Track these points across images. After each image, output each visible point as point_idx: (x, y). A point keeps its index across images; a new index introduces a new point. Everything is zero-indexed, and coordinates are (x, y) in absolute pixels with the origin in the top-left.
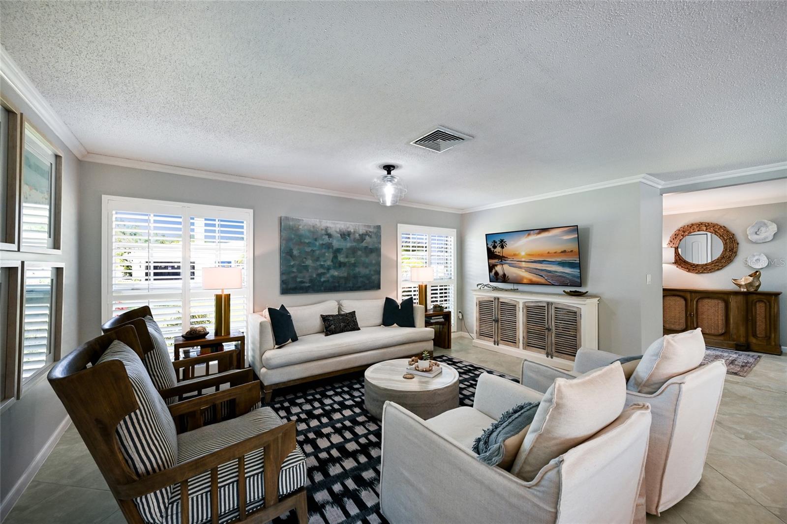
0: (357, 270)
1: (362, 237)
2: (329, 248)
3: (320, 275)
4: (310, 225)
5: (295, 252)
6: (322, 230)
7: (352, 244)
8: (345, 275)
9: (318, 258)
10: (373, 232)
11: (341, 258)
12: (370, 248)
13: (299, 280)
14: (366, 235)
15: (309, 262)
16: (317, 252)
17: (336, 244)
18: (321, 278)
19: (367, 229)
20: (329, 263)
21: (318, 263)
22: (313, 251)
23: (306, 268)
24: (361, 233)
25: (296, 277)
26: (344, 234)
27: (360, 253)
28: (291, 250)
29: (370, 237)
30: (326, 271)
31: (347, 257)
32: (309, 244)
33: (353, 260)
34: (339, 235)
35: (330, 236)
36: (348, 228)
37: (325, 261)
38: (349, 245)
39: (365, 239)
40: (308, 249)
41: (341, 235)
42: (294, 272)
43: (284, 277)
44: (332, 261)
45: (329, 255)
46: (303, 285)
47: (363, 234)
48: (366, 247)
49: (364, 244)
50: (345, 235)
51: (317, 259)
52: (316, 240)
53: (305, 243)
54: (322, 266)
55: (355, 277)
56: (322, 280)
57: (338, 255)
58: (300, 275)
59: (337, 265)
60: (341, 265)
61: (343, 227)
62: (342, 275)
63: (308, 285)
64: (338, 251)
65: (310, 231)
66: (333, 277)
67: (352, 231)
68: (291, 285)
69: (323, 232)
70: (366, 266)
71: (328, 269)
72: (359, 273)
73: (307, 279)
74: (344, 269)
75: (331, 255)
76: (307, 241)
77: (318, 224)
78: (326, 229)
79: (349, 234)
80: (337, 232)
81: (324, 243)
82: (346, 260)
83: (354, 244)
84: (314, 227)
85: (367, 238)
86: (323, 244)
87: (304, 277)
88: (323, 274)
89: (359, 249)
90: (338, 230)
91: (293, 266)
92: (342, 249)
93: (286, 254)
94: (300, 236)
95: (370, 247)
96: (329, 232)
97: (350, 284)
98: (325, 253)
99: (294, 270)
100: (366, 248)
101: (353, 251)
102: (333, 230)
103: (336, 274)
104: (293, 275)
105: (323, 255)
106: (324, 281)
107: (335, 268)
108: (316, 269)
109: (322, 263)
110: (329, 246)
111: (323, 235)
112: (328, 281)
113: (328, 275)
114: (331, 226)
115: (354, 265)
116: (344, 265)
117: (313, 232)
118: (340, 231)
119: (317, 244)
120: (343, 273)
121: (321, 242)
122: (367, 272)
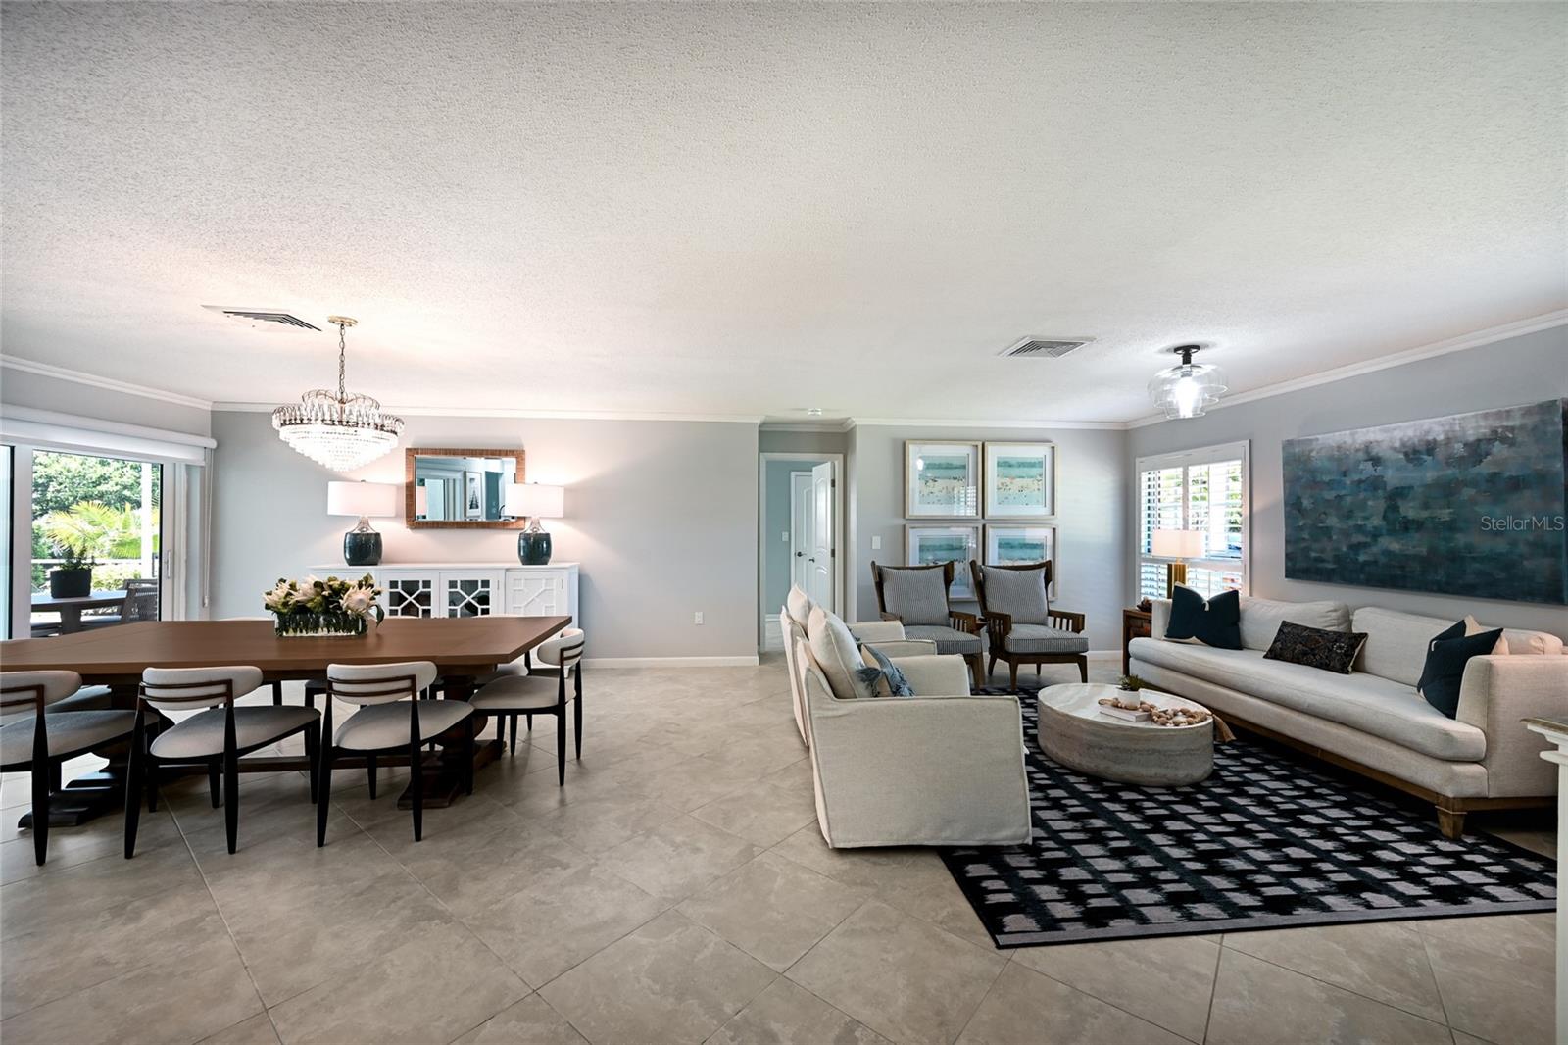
0: (1461, 540)
1: (1477, 450)
2: (1376, 489)
3: (1356, 548)
4: (1332, 448)
5: (1306, 503)
6: (1358, 450)
7: (1441, 473)
8: (1423, 550)
9: (1351, 511)
10: (1522, 428)
11: (1410, 510)
12: (1511, 478)
13: (1313, 554)
14: (1490, 441)
15: (1332, 521)
16: (1349, 499)
17: (1392, 478)
18: (1358, 555)
19: (1497, 424)
20: (1376, 521)
21: (1352, 523)
22: (1339, 497)
23: (1327, 532)
24: (1471, 439)
25: (1308, 549)
26: (1416, 451)
27: (1467, 493)
28: (1299, 498)
29: (1512, 443)
30: (1369, 540)
31: (1426, 506)
32: (1330, 485)
33: (1445, 514)
34: (1402, 456)
35: (1376, 461)
36: (1428, 433)
37: (1366, 518)
38: (1430, 476)
39: (1487, 454)
40: (1329, 495)
41: (1406, 454)
42: (1304, 539)
43: (1290, 550)
44: (1384, 517)
45: (1376, 505)
46: (1320, 565)
47: (1479, 441)
48: (1496, 474)
49: (1485, 468)
50: (1417, 453)
51: (1349, 514)
52: (1344, 474)
53: (1324, 483)
54: (1360, 529)
55: (1455, 557)
56: (1362, 558)
57: (1400, 503)
58: (1316, 546)
59: (1398, 527)
60: (1408, 526)
61: (1410, 433)
62: (1412, 551)
63: (1330, 566)
64: (1399, 493)
65: (1331, 458)
66: (1387, 553)
67: (1441, 437)
68: (1301, 564)
69: (1361, 455)
71: (1376, 535)
72: (1469, 548)
73: (1328, 555)
74: (1417, 536)
75: (1382, 505)
76: (1326, 479)
77: (1349, 440)
78: (1367, 448)
79: (1431, 448)
80: (1395, 449)
81: (1363, 478)
82: (1425, 514)
83: (1450, 472)
84: (1339, 448)
85: (1498, 448)
86: (1360, 482)
87: (1323, 551)
88: (1365, 545)
89: (1465, 484)
90: (1398, 444)
91: (1302, 529)
92: (1411, 488)
93: (1294, 506)
94: (1313, 471)
95: (1508, 474)
96: (1374, 452)
97: (1440, 576)
98: (1365, 501)
99: (1306, 535)
100: (1493, 478)
101: (1447, 490)
102: (1385, 445)
103: (1395, 546)
104: (1303, 545)
105: (1363, 505)
106: (1366, 563)
107: (1392, 532)
108: (1346, 534)
109: (1360, 523)
110: (1375, 485)
111: (1359, 462)
112: (1375, 562)
113: (1375, 549)
114: (1379, 437)
115: (1451, 527)
116: (1419, 525)
117: (1339, 460)
118: (1404, 445)
119: (1348, 482)
120: (1415, 545)
121: (1356, 478)
122: (1501, 546)
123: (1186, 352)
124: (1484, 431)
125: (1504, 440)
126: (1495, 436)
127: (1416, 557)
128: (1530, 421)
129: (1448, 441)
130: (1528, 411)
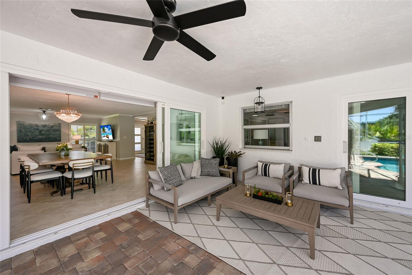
0: (50, 136)
1: (52, 127)
2: (38, 130)
3: (34, 137)
5: (23, 131)
6: (34, 125)
10: (57, 125)
11: (43, 133)
12: (56, 130)
13: (25, 139)
15: (29, 134)
16: (32, 131)
17: (40, 129)
19: (54, 124)
20: (38, 134)
21: (33, 134)
23: (28, 135)
24: (52, 125)
25: (23, 138)
29: (56, 126)
30: (36, 136)
32: (28, 129)
33: (48, 133)
35: (38, 126)
36: (46, 124)
37: (36, 133)
38: (46, 129)
41: (43, 126)
43: (19, 138)
46: (26, 140)
49: (53, 128)
51: (33, 133)
52: (32, 127)
54: (34, 135)
55: (49, 138)
56: (35, 139)
58: (25, 137)
60: (43, 134)
61: (43, 123)
63: (28, 140)
65: (29, 125)
66: (39, 138)
67: (48, 125)
68: (22, 140)
70: (53, 135)
75: (38, 132)
76: (28, 128)
77: (32, 123)
79: (46, 126)
81: (35, 128)
82: (45, 133)
83: (49, 129)
84: (30, 124)
85: (54, 127)
86: (35, 129)
87: (27, 138)
88: (35, 137)
89: (51, 130)
91: (22, 135)
92: (43, 130)
93: (19, 131)
94: (25, 126)
96: (37, 125)
98: (36, 131)
99: (23, 136)
100: (54, 130)
101: (48, 131)
103: (41, 137)
107: (40, 135)
108: (32, 136)
110: (37, 129)
111: (35, 126)
112: (37, 139)
113: (37, 137)
114: (38, 123)
115: (49, 134)
116: (44, 134)
117: (30, 125)
118: (42, 125)
119: (32, 129)
120: (44, 137)
121: (34, 128)
122: (55, 136)
123: (44, 112)
124: (53, 125)
125: (55, 126)
126: (54, 125)
127: (44, 138)
128: (58, 125)
129: (49, 125)
130: (58, 124)
